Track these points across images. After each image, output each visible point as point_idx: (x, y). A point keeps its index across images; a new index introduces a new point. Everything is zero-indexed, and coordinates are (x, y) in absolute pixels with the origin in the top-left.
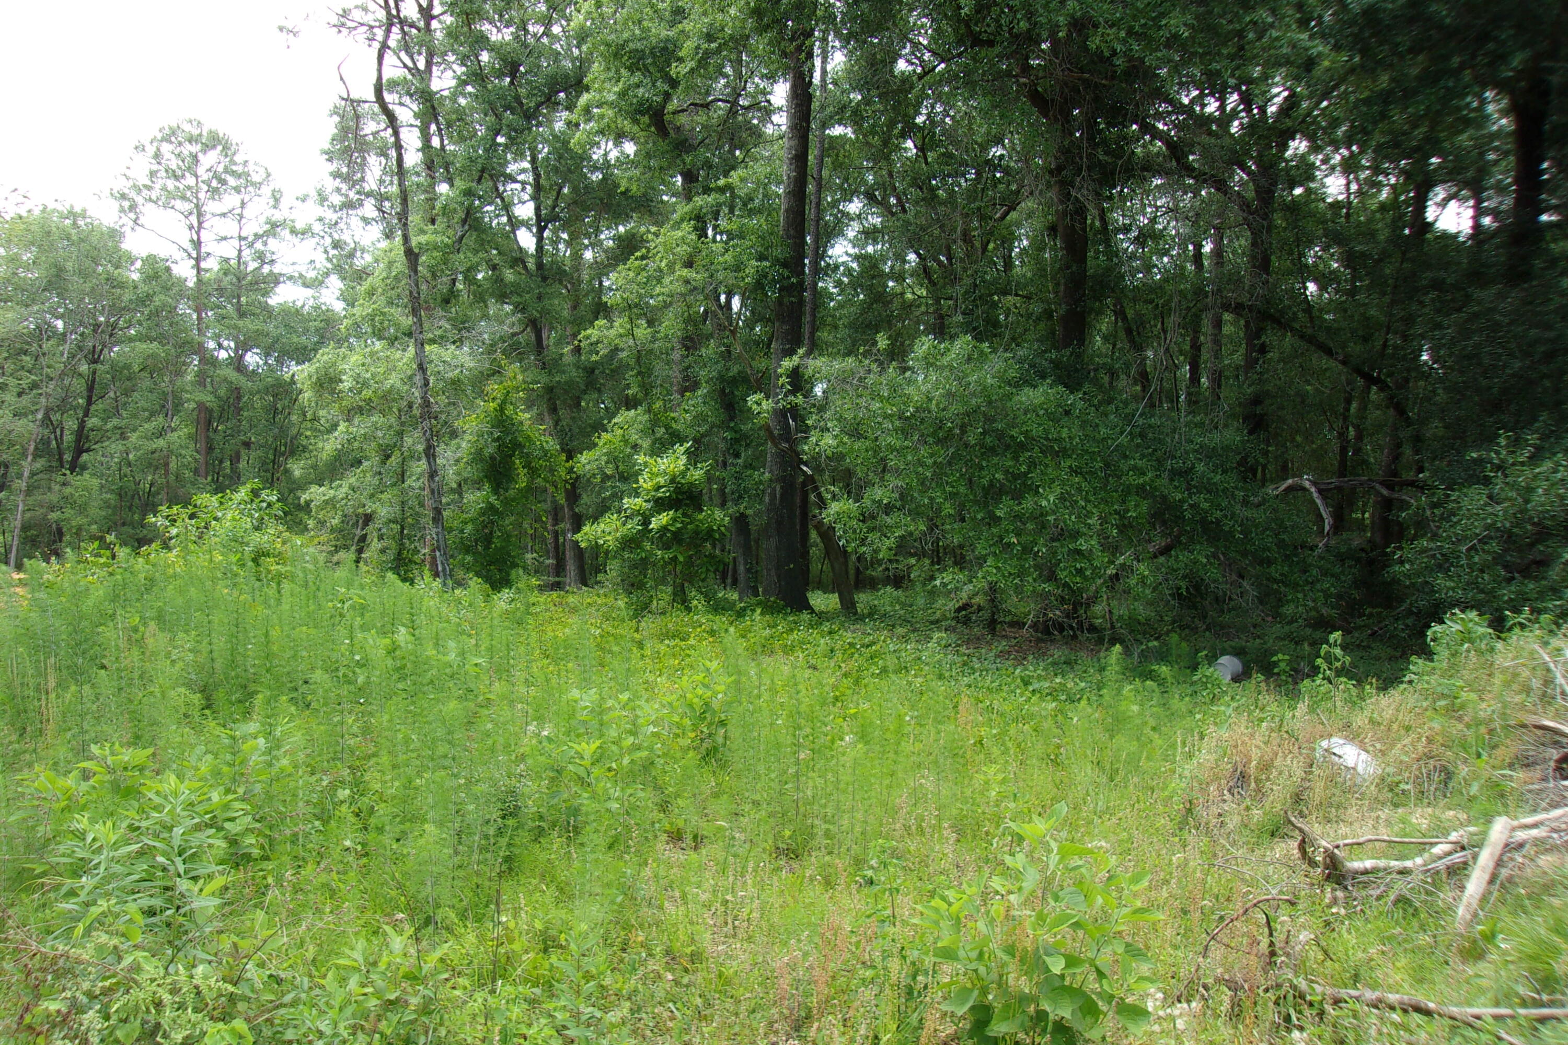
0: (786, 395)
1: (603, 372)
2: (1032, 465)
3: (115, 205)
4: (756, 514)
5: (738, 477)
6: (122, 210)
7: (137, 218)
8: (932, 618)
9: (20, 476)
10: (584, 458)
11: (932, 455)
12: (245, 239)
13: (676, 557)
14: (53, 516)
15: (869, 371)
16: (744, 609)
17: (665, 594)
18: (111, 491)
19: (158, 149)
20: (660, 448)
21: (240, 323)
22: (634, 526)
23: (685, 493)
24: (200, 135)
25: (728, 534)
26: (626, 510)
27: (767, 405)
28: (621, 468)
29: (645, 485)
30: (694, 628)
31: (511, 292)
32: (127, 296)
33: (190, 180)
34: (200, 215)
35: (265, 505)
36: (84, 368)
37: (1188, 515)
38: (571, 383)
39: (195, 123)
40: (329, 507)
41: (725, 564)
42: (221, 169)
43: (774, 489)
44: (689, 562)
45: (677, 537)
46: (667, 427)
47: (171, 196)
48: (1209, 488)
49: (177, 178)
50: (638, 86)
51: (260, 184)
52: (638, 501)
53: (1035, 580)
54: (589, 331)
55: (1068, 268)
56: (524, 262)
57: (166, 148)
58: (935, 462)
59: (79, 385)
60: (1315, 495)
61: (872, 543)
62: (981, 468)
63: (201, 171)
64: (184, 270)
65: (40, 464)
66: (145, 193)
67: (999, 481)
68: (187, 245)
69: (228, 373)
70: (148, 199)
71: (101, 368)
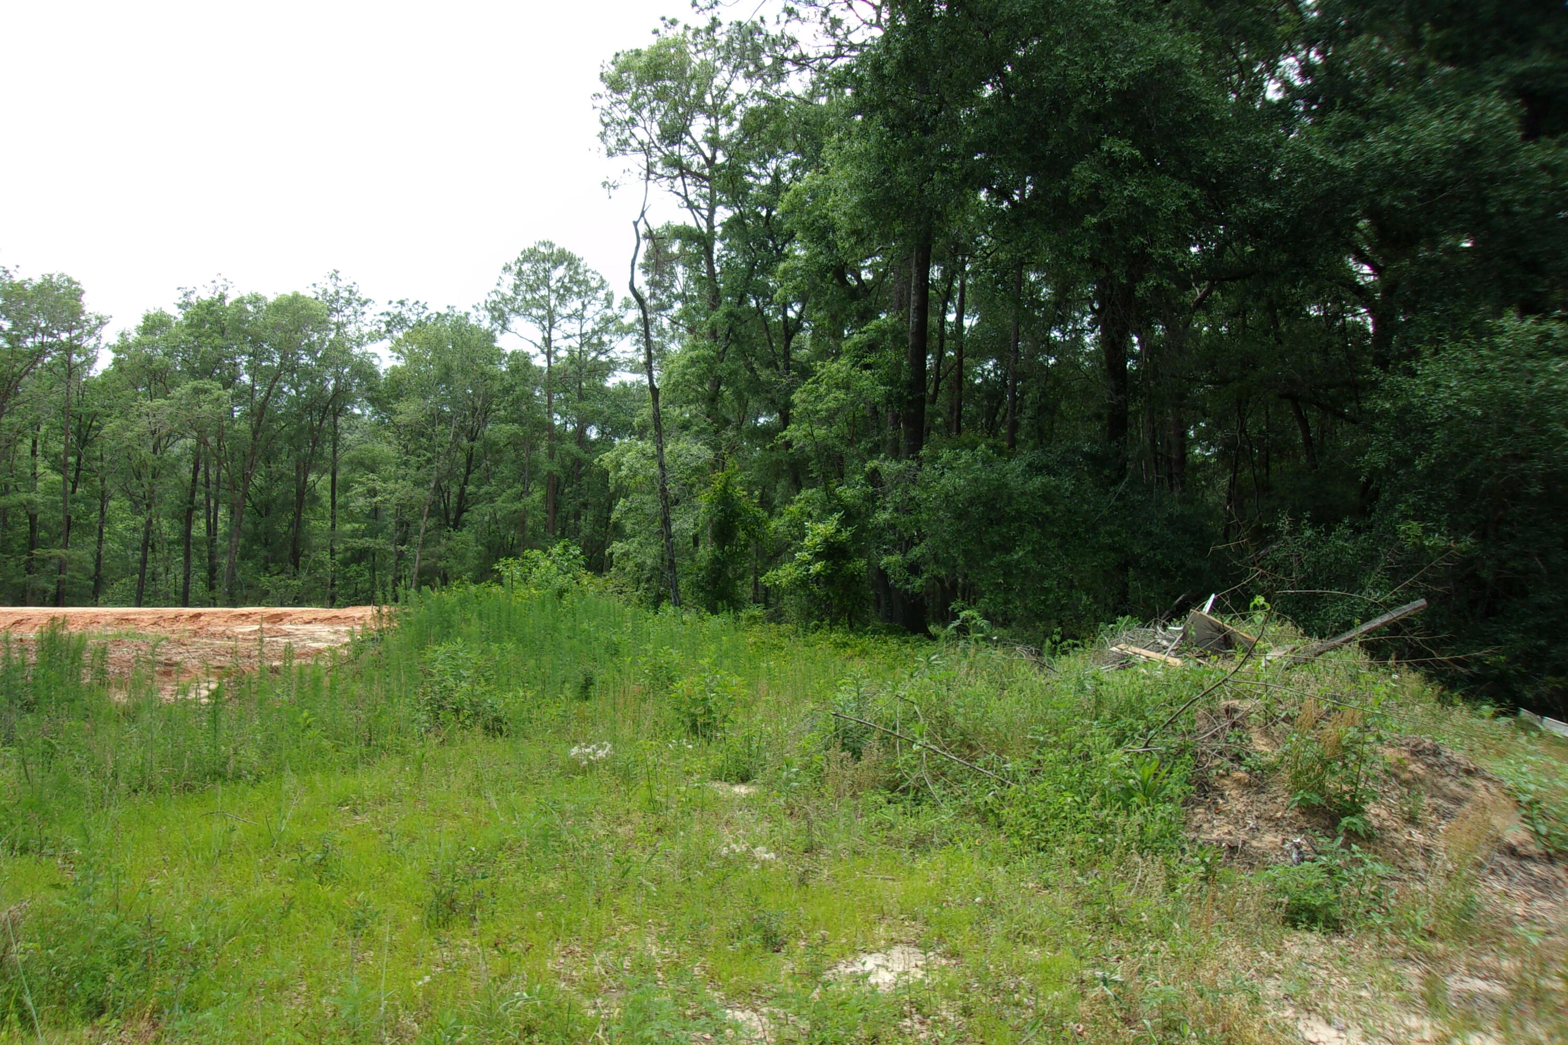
3: (488, 314)
6: (494, 318)
7: (505, 324)
9: (417, 532)
12: (585, 335)
14: (441, 564)
18: (482, 544)
19: (520, 268)
20: (821, 517)
21: (579, 404)
22: (800, 572)
23: (834, 548)
24: (552, 253)
26: (796, 561)
29: (809, 543)
32: (497, 386)
33: (544, 292)
34: (551, 318)
35: (571, 557)
36: (465, 442)
39: (548, 246)
40: (626, 559)
42: (566, 279)
45: (828, 579)
47: (528, 305)
49: (533, 290)
51: (597, 289)
52: (805, 554)
54: (784, 433)
56: (776, 364)
57: (526, 267)
59: (461, 457)
63: (552, 283)
64: (540, 361)
65: (432, 522)
66: (511, 304)
68: (540, 342)
69: (572, 447)
70: (513, 310)
71: (477, 444)
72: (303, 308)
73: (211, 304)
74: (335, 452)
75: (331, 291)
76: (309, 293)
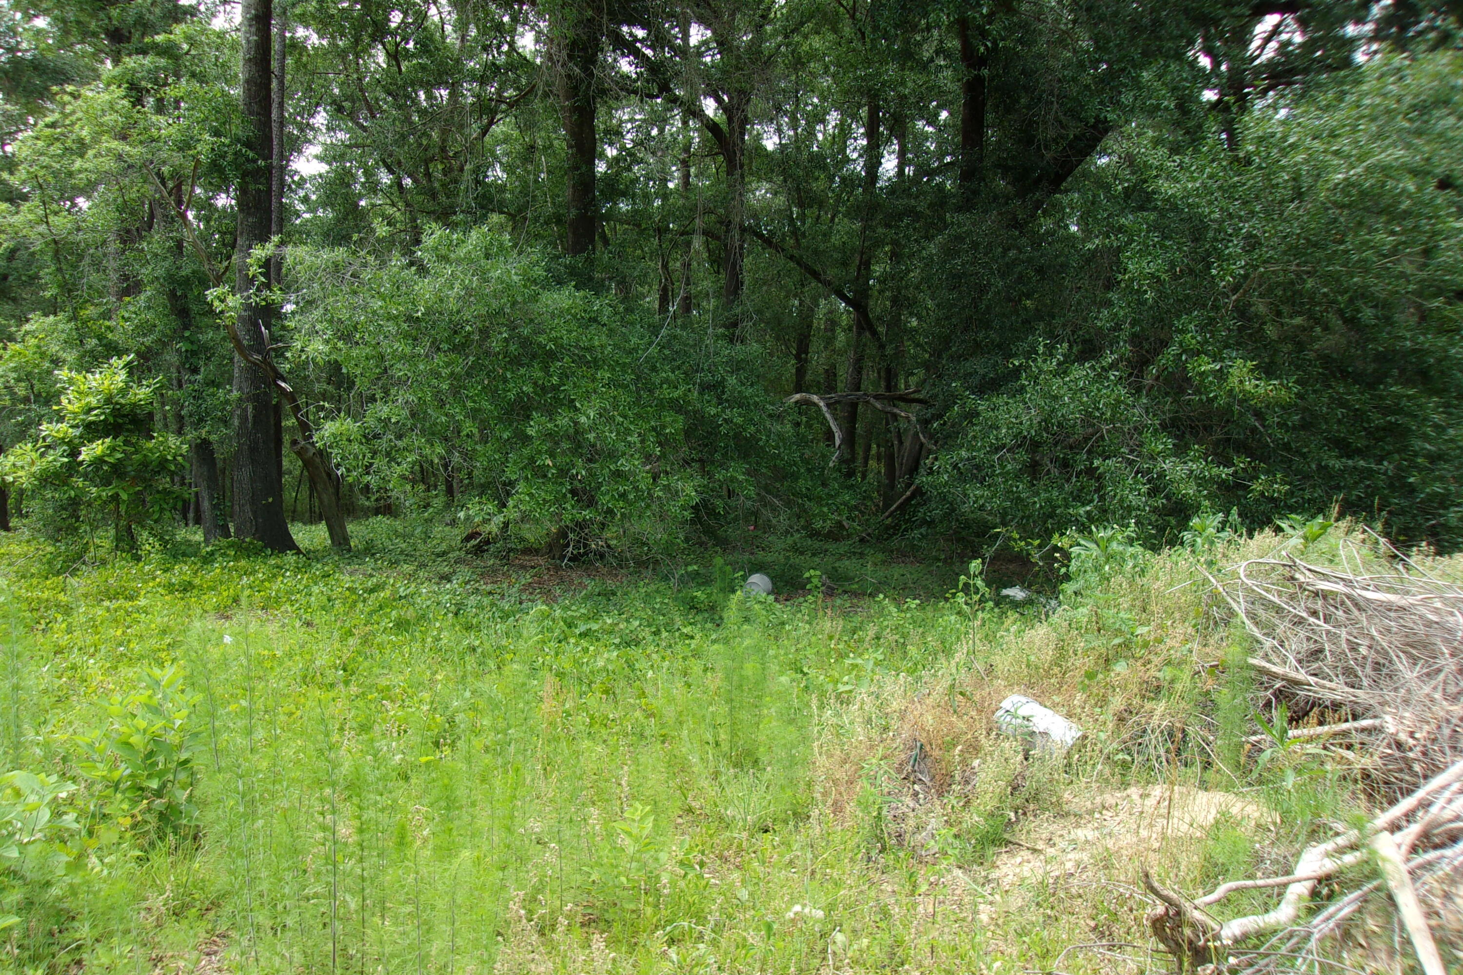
0: (258, 290)
1: (19, 278)
2: (564, 376)
4: (221, 442)
5: (197, 396)
8: (437, 550)
11: (448, 365)
13: (117, 494)
15: (365, 265)
16: (212, 554)
17: (103, 540)
20: (90, 362)
22: (57, 458)
23: (126, 416)
25: (187, 465)
26: (44, 439)
27: (234, 301)
28: (37, 386)
29: (70, 407)
30: (146, 582)
37: (723, 430)
41: (184, 501)
43: (245, 410)
44: (138, 499)
45: (118, 471)
46: (100, 338)
48: (741, 402)
52: (63, 426)
53: (573, 506)
55: (578, 169)
58: (452, 373)
60: (824, 409)
61: (378, 471)
62: (505, 381)
67: (528, 395)
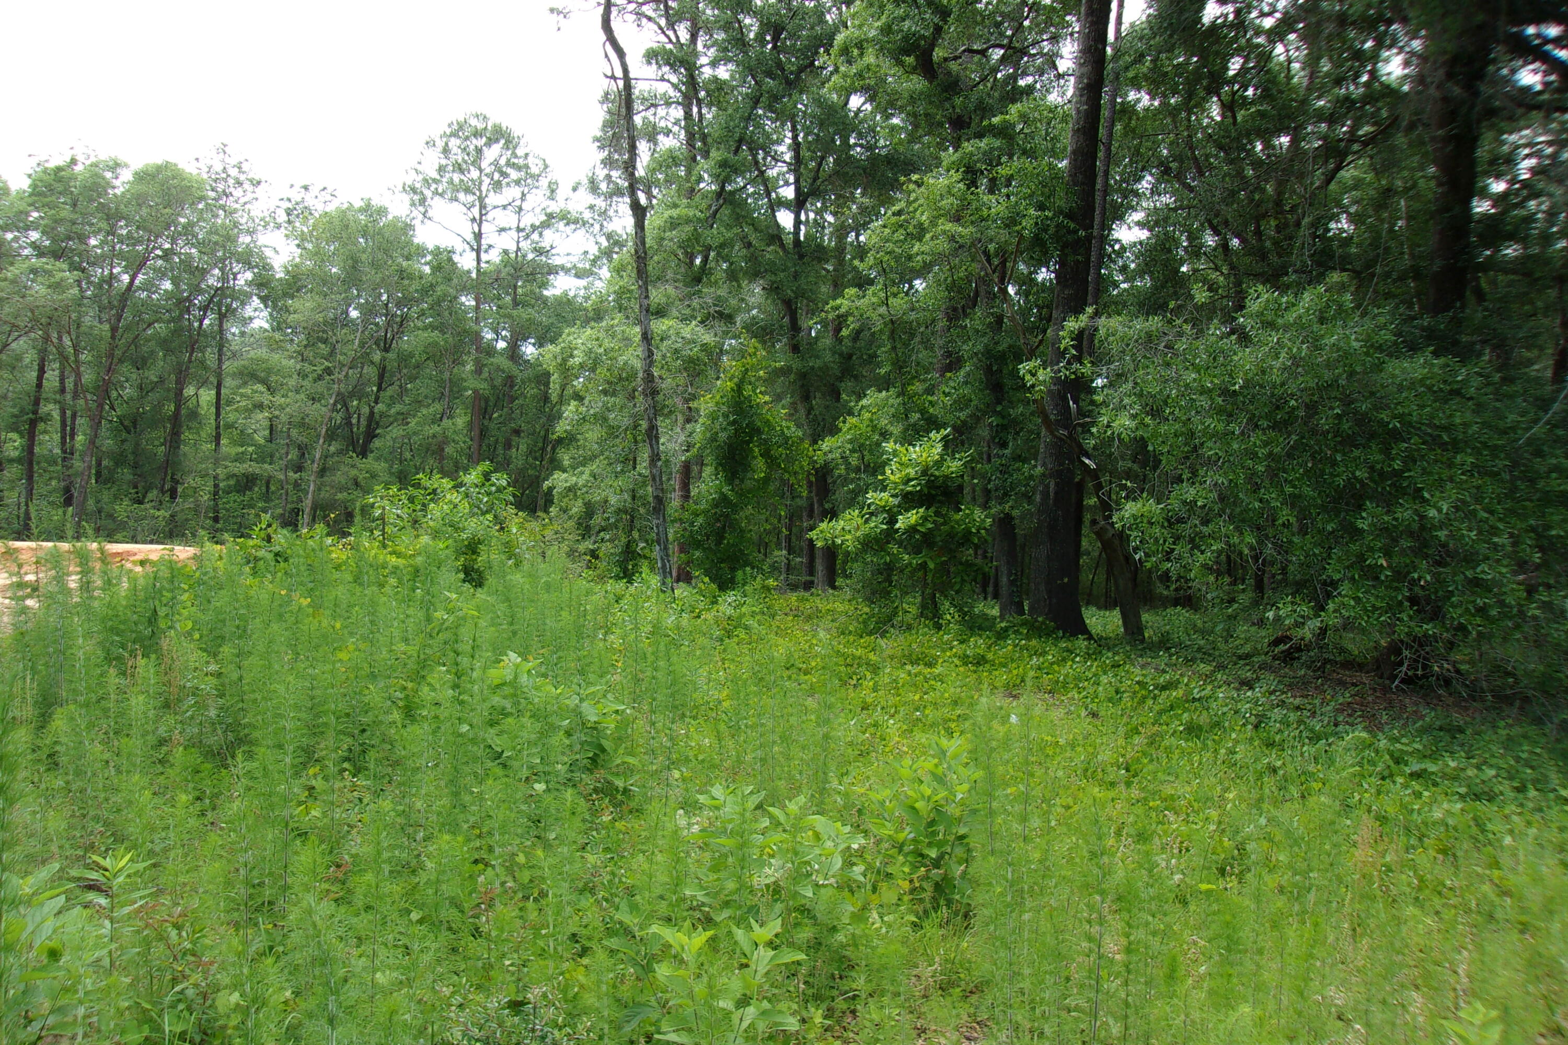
0: (1069, 363)
1: (861, 357)
3: (406, 198)
4: (1022, 517)
5: (1004, 470)
6: (413, 204)
7: (426, 211)
8: (1240, 652)
9: (311, 457)
10: (827, 444)
11: (1266, 444)
12: (523, 230)
13: (925, 563)
15: (1180, 334)
16: (1006, 630)
17: (911, 606)
19: (447, 144)
20: (912, 435)
21: (515, 313)
22: (877, 525)
23: (939, 487)
24: (486, 128)
25: (990, 539)
26: (869, 506)
27: (1044, 375)
28: (868, 457)
29: (892, 477)
30: (944, 651)
31: (766, 271)
32: (415, 285)
33: (475, 174)
34: (483, 207)
35: (494, 489)
36: (377, 356)
38: (825, 368)
39: (481, 118)
40: (571, 495)
41: (984, 574)
42: (503, 162)
43: (1047, 486)
44: (943, 569)
45: (928, 540)
46: (923, 412)
47: (456, 188)
49: (462, 171)
50: (904, 20)
51: (539, 176)
52: (885, 495)
53: (1411, 618)
54: (838, 301)
56: (780, 239)
57: (454, 143)
58: (1271, 454)
59: (371, 372)
61: (1180, 558)
62: (1334, 464)
63: (484, 165)
66: (434, 186)
68: (470, 237)
69: (505, 363)
70: (436, 193)
71: (391, 355)
72: (174, 178)
73: (59, 169)
74: (220, 360)
75: (218, 167)
76: (189, 167)
